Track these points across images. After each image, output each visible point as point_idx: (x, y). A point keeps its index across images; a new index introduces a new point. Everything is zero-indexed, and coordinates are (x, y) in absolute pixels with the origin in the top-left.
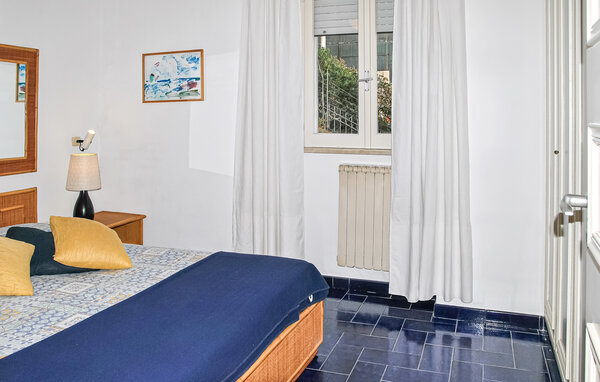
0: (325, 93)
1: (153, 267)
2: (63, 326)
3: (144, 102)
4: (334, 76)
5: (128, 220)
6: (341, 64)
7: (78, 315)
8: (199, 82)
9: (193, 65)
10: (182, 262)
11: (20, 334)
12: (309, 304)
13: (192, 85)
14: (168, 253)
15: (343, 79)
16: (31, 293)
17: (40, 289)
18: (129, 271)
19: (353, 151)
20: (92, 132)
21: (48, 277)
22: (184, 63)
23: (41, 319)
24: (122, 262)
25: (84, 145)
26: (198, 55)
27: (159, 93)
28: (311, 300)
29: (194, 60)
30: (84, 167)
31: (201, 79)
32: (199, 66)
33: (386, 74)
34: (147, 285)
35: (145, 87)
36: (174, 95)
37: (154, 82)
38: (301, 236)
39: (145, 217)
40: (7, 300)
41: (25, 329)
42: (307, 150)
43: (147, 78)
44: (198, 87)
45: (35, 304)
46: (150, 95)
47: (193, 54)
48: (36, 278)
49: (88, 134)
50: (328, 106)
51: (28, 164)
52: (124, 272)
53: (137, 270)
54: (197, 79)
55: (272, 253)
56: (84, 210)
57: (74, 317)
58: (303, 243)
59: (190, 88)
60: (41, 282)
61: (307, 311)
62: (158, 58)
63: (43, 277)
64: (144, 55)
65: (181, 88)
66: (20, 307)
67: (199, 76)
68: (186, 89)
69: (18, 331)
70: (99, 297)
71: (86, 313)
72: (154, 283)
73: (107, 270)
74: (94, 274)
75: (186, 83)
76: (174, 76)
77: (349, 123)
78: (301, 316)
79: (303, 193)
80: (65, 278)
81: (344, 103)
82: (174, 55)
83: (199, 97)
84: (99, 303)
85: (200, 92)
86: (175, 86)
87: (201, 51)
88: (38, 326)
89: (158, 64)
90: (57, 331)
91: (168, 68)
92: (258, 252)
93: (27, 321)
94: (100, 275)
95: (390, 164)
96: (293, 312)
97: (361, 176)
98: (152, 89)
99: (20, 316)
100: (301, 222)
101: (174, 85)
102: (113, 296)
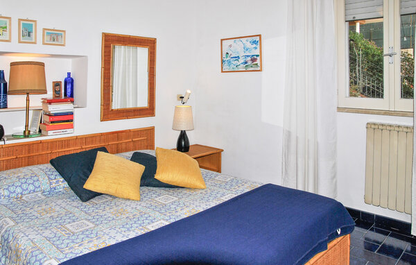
0: (359, 66)
1: (220, 190)
2: (152, 228)
3: (222, 72)
4: (367, 54)
5: (211, 152)
6: (372, 45)
7: (162, 221)
8: (258, 58)
9: (254, 45)
10: (241, 189)
11: (123, 229)
12: (337, 236)
13: (253, 60)
14: (232, 180)
15: (373, 56)
16: (139, 199)
17: (145, 197)
18: (203, 191)
19: (379, 112)
20: (189, 92)
21: (152, 188)
22: (249, 45)
23: (139, 220)
24: (199, 184)
25: (184, 100)
26: (258, 39)
27: (232, 66)
28: (339, 233)
29: (255, 42)
30: (183, 115)
31: (260, 55)
32: (258, 47)
33: (410, 51)
34: (213, 205)
35: (223, 61)
36: (242, 67)
37: (228, 59)
38: (334, 177)
39: (223, 151)
40: (123, 202)
41: (128, 226)
42: (340, 109)
43: (224, 55)
44: (258, 62)
45: (138, 207)
46: (226, 68)
47: (254, 38)
48: (145, 188)
49: (186, 93)
50: (361, 75)
51: (149, 111)
52: (200, 191)
53: (209, 191)
54: (257, 56)
55: (311, 190)
56: (183, 143)
57: (160, 222)
58: (336, 182)
59: (253, 63)
60: (147, 191)
61: (335, 242)
62: (231, 42)
63: (149, 188)
64: (222, 40)
65: (246, 63)
66: (130, 208)
67: (259, 54)
68: (250, 63)
69: (123, 227)
70: (179, 209)
71: (167, 220)
72: (218, 203)
73: (189, 188)
74: (180, 190)
75: (249, 58)
76: (242, 54)
77: (378, 88)
78: (330, 245)
79: (336, 143)
80: (162, 190)
81: (374, 74)
82: (241, 39)
83: (259, 69)
84: (178, 214)
85: (259, 65)
86: (243, 61)
87: (260, 36)
88: (136, 225)
89: (230, 46)
90: (147, 231)
91: (238, 48)
92: (300, 188)
93: (130, 219)
94: (184, 191)
95: (412, 124)
96: (322, 243)
97: (386, 133)
98: (227, 62)
99: (127, 215)
100: (334, 166)
101: (241, 60)
102: (187, 209)
